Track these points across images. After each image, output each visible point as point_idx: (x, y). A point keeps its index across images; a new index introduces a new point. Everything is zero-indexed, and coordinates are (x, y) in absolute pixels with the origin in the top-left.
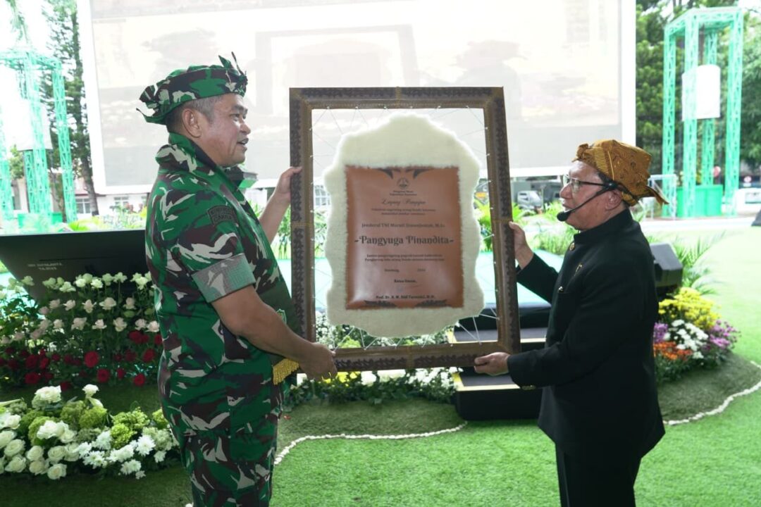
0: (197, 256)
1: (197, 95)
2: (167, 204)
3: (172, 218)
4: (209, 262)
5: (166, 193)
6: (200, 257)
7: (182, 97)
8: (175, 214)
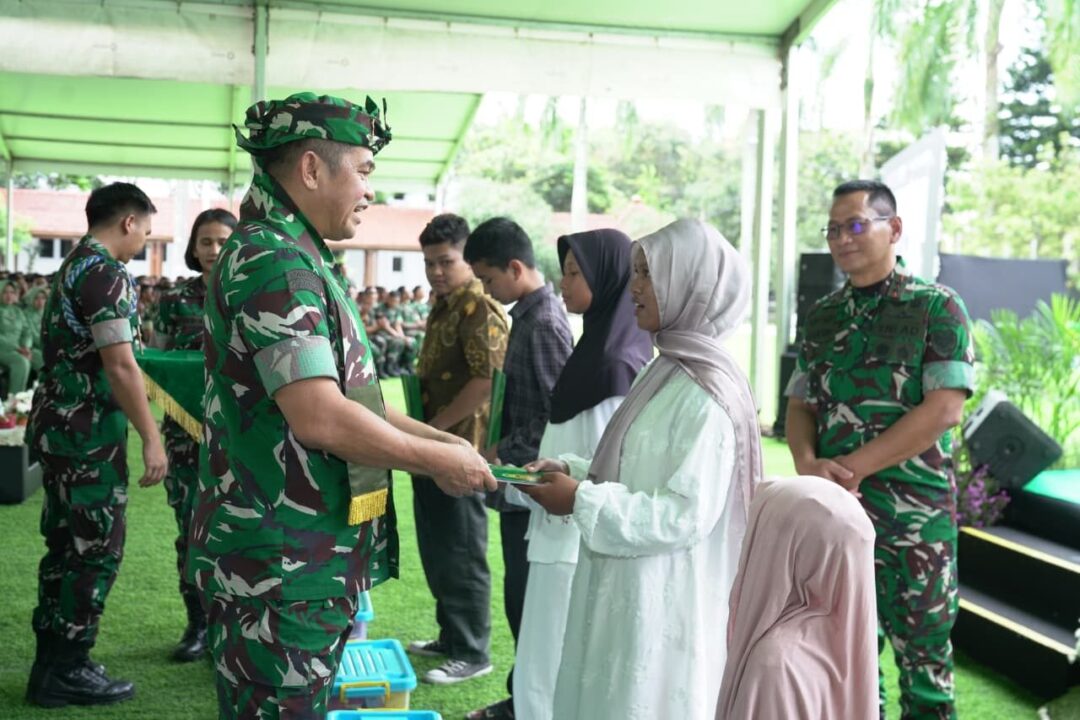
0: (264, 327)
1: (329, 134)
2: (238, 260)
3: (241, 277)
4: (277, 338)
5: (240, 246)
6: (267, 329)
7: (309, 131)
8: (245, 273)
